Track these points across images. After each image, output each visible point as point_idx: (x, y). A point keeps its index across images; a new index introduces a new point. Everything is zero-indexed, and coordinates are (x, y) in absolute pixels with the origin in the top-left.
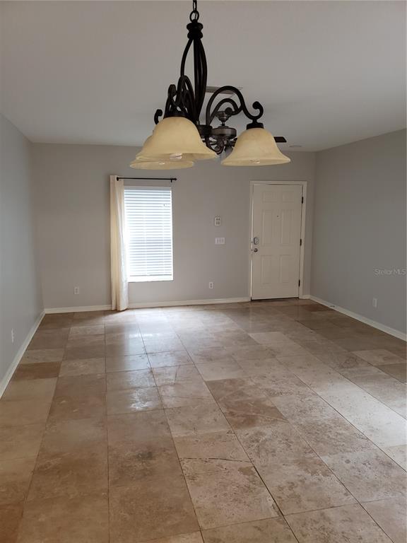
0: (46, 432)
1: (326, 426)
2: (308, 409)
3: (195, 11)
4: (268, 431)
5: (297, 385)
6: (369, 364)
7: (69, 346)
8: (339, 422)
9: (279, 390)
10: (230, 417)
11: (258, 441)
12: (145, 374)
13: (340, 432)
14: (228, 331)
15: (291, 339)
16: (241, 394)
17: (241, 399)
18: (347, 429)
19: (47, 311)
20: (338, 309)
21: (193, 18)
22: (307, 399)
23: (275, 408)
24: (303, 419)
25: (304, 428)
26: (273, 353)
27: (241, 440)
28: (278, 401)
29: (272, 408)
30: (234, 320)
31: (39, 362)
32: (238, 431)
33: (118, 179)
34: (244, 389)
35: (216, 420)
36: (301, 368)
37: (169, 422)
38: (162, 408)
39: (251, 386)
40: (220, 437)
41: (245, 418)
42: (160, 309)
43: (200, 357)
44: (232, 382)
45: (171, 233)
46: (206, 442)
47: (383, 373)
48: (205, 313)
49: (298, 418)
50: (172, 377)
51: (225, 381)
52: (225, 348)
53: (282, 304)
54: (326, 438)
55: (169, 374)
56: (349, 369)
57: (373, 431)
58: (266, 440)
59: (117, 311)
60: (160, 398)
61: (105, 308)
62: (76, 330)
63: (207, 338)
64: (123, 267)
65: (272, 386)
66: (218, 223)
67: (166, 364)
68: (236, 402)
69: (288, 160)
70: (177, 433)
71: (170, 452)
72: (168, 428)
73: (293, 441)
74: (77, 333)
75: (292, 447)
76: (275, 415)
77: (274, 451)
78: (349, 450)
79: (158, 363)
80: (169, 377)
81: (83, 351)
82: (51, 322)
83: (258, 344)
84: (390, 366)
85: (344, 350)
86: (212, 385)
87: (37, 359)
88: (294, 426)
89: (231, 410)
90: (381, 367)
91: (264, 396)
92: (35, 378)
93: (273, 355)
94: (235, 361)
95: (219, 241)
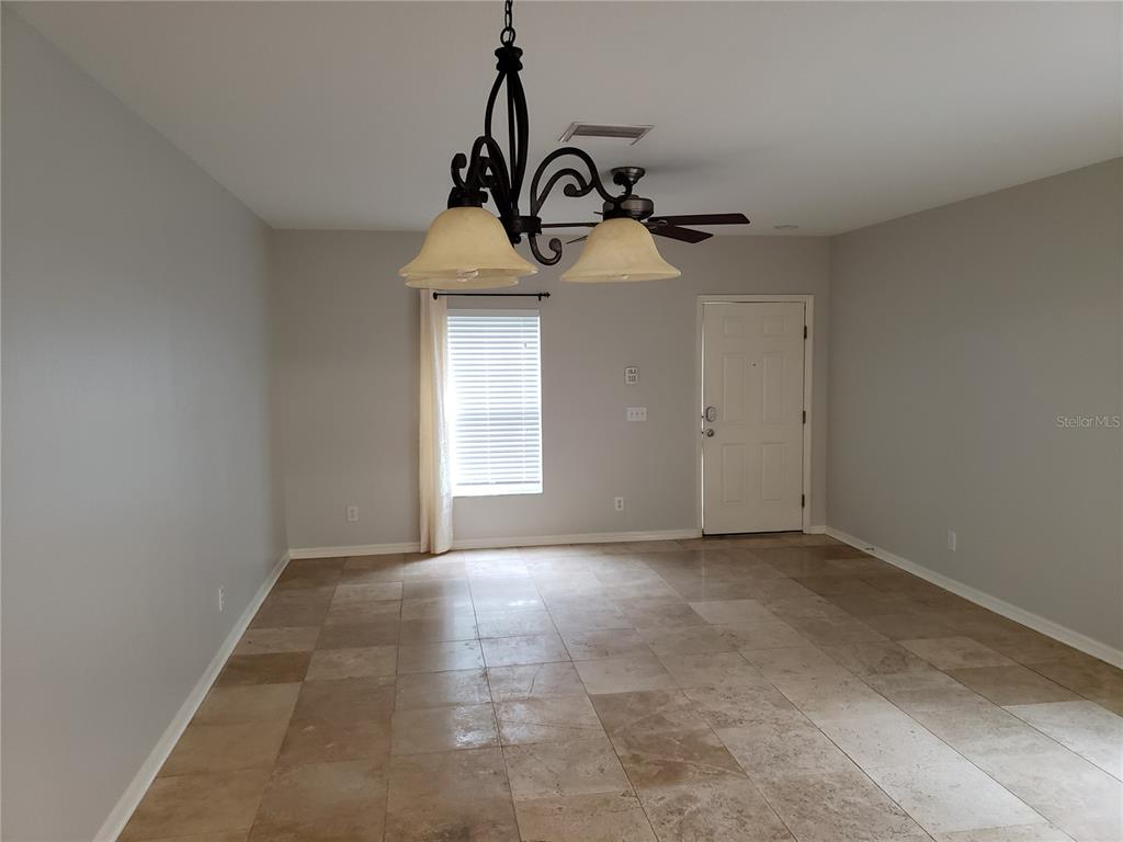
0: (270, 784)
1: (822, 787)
2: (791, 753)
3: (509, 28)
4: (703, 794)
5: (776, 705)
6: (932, 666)
7: (329, 622)
8: (851, 780)
9: (735, 714)
10: (630, 765)
11: (681, 812)
12: (473, 678)
13: (852, 800)
14: (648, 598)
15: (774, 613)
16: (660, 721)
17: (658, 730)
18: (867, 794)
19: (295, 554)
20: (880, 554)
21: (506, 39)
22: (792, 733)
23: (724, 749)
24: (779, 774)
25: (780, 789)
26: (733, 642)
27: (647, 810)
28: (732, 737)
29: (720, 749)
30: (661, 576)
31: (270, 651)
32: (644, 792)
33: (435, 296)
34: (666, 712)
35: (602, 771)
36: (787, 671)
37: (511, 772)
38: (500, 745)
39: (680, 706)
40: (607, 802)
41: (662, 768)
42: (516, 550)
43: (587, 648)
44: (643, 697)
45: (539, 400)
46: (577, 812)
47: (959, 686)
48: (606, 560)
49: (768, 769)
50: (524, 686)
51: (629, 695)
52: (638, 630)
53: (767, 543)
54: (820, 810)
55: (520, 680)
56: (888, 676)
57: (919, 800)
58: (698, 811)
59: (430, 554)
60: (498, 725)
61: (408, 548)
62: (346, 591)
63: (603, 611)
64: (443, 466)
65: (724, 707)
66: (633, 379)
67: (515, 659)
68: (649, 737)
69: (676, 273)
70: (524, 791)
71: (504, 829)
72: (507, 783)
73: (752, 813)
74: (348, 596)
75: (748, 827)
76: (723, 762)
77: (711, 832)
78: (864, 834)
79: (498, 658)
80: (519, 686)
81: (358, 632)
82: (300, 576)
83: (706, 623)
84: (977, 671)
85: (884, 638)
86: (603, 703)
87: (267, 646)
88: (758, 786)
89: (637, 753)
90: (955, 674)
91: (704, 726)
92: (258, 683)
93: (734, 646)
94: (656, 656)
95: (635, 414)
